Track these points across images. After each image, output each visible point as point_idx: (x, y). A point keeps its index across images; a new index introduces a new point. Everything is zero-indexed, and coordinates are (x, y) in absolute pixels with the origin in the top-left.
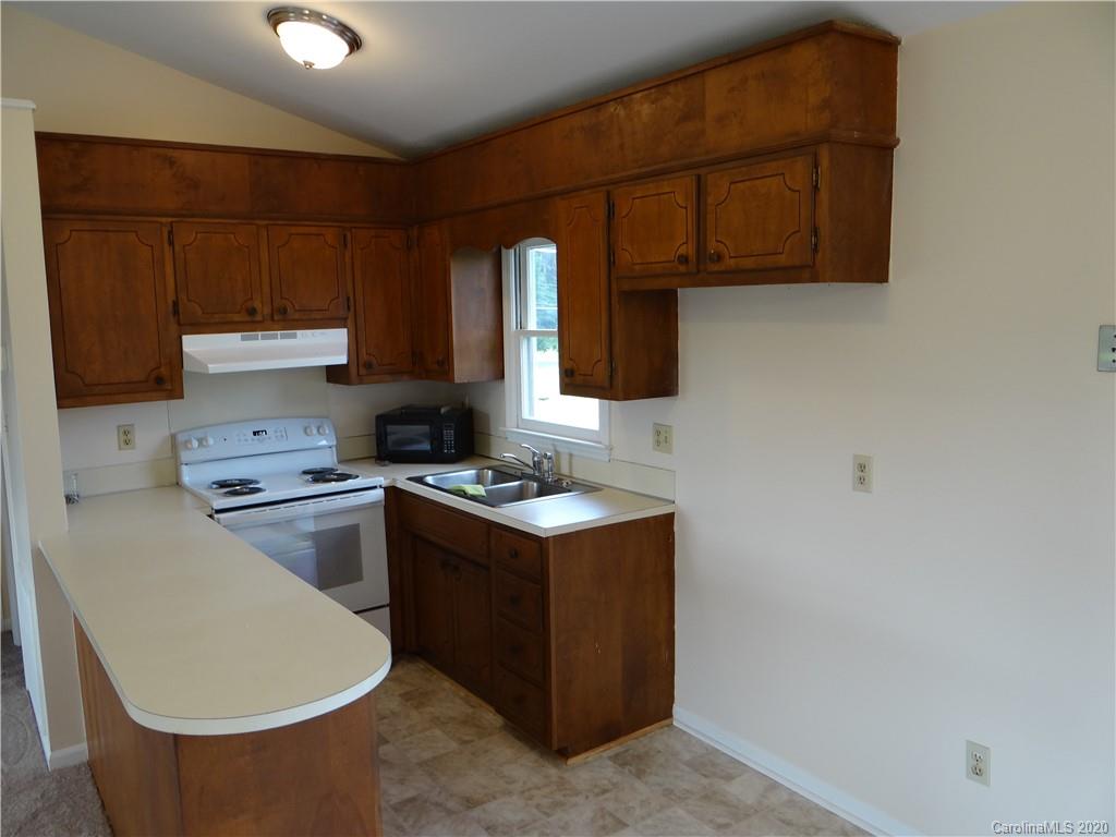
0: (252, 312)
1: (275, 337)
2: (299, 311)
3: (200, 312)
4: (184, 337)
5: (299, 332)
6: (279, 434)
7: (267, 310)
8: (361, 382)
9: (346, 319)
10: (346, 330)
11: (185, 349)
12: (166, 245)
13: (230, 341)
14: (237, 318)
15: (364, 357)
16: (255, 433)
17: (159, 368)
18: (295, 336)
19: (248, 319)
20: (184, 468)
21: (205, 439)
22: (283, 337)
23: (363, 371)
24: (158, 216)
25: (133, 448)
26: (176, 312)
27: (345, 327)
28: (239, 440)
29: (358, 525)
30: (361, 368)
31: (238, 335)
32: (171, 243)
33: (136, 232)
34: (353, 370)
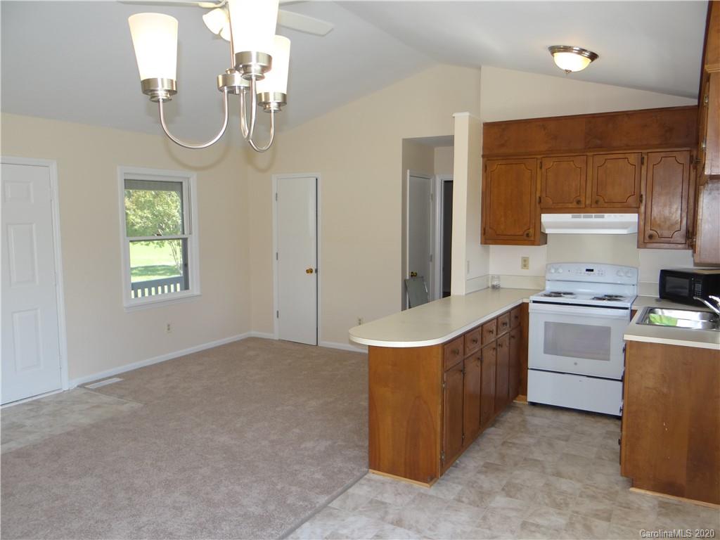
0: (578, 202)
2: (607, 202)
3: (551, 203)
4: (542, 215)
5: (606, 215)
6: (601, 272)
7: (588, 202)
9: (638, 208)
10: (637, 214)
11: (542, 220)
12: (538, 169)
13: (567, 217)
14: (570, 206)
16: (588, 270)
17: (529, 229)
18: (603, 217)
19: (577, 206)
20: (548, 282)
21: (558, 269)
22: (595, 217)
24: (535, 155)
25: (528, 269)
26: (540, 202)
28: (578, 272)
29: (610, 328)
30: (646, 238)
31: (570, 215)
32: (541, 168)
33: (524, 164)
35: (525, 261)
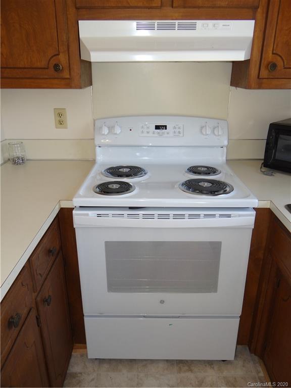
1: (172, 27)
4: (80, 22)
5: (199, 23)
6: (177, 130)
8: (260, 86)
9: (256, 8)
10: (253, 22)
11: (82, 35)
15: (269, 56)
16: (157, 127)
17: (58, 54)
18: (193, 27)
20: (98, 149)
21: (113, 127)
22: (181, 27)
23: (264, 73)
25: (66, 128)
27: (253, 19)
28: (142, 132)
29: (220, 243)
30: (263, 69)
34: (253, 71)
35: (60, 115)
